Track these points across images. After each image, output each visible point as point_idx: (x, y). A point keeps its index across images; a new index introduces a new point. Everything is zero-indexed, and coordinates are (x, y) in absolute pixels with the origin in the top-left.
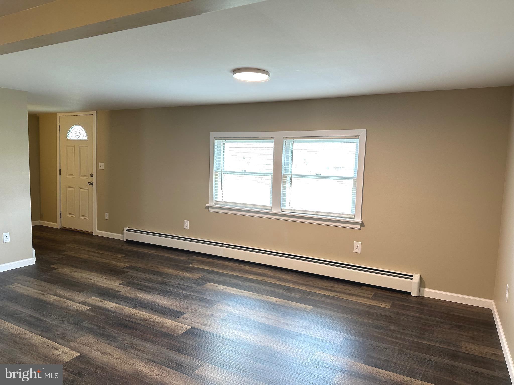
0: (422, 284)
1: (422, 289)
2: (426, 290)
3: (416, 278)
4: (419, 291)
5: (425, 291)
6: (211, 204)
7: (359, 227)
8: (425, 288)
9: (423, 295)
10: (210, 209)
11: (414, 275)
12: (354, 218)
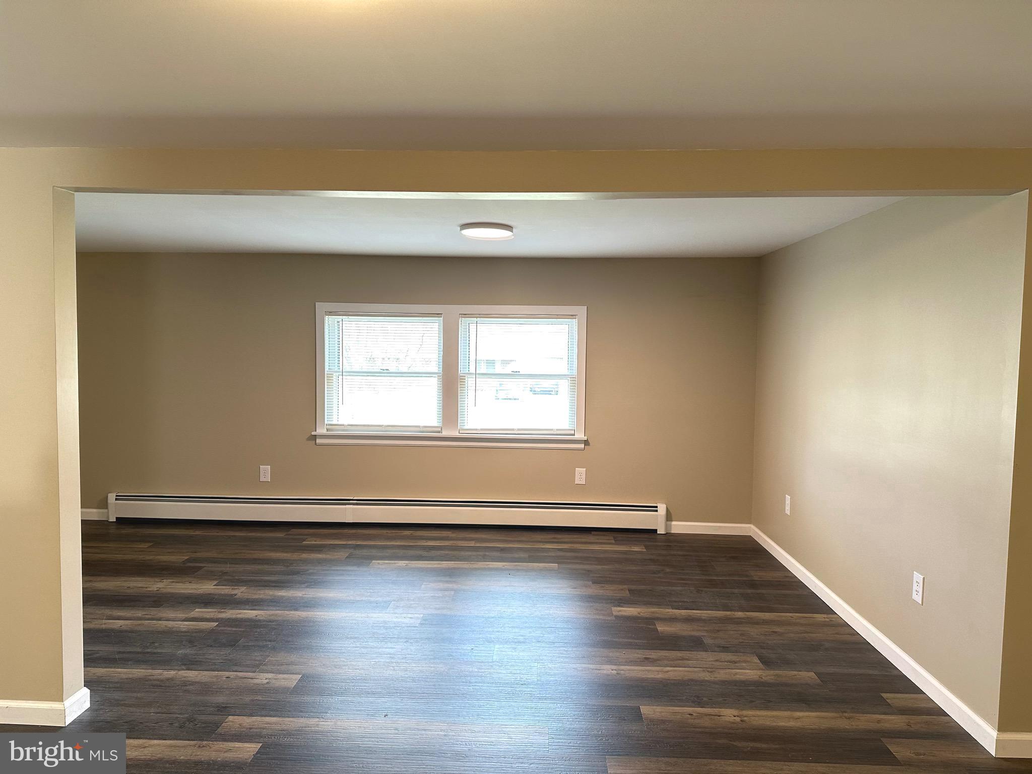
0: (669, 517)
1: (668, 523)
2: (674, 523)
3: (662, 509)
4: (667, 527)
5: (673, 527)
6: (321, 430)
7: (582, 446)
8: (672, 521)
9: (671, 531)
10: (318, 441)
11: (658, 505)
12: (574, 435)
